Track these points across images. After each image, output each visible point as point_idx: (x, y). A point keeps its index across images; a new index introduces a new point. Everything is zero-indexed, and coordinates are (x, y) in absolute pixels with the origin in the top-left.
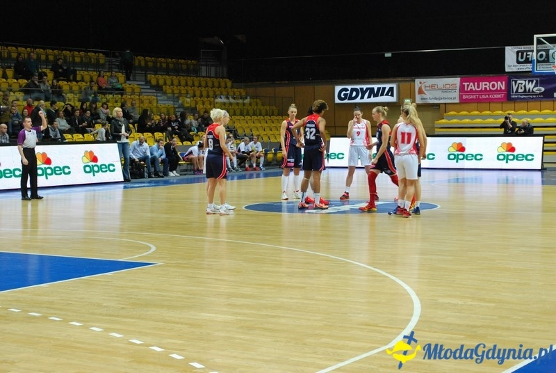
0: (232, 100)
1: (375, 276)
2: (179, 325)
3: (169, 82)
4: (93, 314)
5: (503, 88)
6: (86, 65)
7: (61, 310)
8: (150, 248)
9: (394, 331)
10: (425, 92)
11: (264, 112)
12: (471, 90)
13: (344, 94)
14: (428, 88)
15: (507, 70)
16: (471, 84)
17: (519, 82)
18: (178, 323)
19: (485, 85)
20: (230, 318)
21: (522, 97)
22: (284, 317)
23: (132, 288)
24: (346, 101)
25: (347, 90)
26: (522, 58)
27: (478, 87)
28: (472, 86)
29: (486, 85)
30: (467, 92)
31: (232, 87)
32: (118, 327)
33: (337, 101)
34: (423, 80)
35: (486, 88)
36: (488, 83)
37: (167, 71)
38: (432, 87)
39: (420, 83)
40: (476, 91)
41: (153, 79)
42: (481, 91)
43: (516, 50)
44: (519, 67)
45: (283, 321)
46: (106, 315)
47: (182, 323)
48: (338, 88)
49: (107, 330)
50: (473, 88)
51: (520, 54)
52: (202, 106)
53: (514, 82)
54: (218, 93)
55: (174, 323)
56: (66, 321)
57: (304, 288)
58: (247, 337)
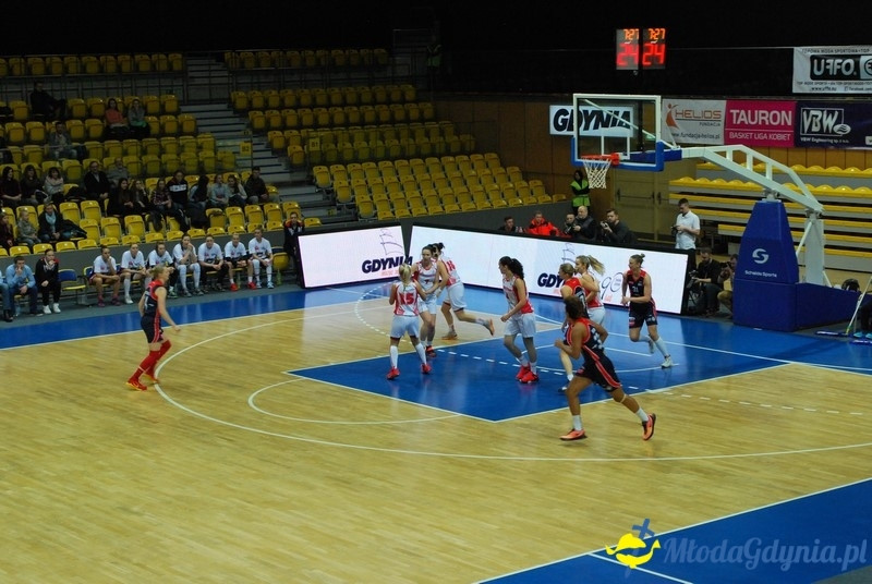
5: (789, 123)
10: (676, 122)
12: (743, 122)
13: (563, 120)
14: (680, 117)
15: (796, 89)
16: (743, 112)
17: (813, 113)
19: (762, 116)
21: (818, 141)
24: (565, 132)
26: (819, 69)
27: (753, 120)
28: (742, 117)
29: (764, 115)
30: (736, 126)
33: (553, 131)
34: (674, 102)
35: (763, 121)
36: (766, 112)
38: (687, 116)
39: (670, 106)
40: (749, 126)
42: (757, 126)
43: (810, 54)
44: (814, 86)
48: (554, 109)
50: (745, 119)
51: (816, 61)
53: (805, 113)
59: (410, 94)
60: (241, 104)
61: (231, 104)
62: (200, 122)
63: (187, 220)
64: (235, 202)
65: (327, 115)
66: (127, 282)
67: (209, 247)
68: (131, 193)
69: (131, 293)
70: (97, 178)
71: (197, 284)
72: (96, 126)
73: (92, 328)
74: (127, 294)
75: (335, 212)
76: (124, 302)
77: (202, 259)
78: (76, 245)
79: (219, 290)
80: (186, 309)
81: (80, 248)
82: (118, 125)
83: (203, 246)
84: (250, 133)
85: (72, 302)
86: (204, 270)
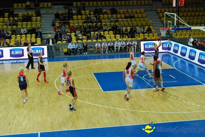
60: (159, 11)
61: (157, 12)
62: (147, 15)
63: (130, 36)
65: (182, 14)
66: (102, 49)
67: (123, 43)
68: (119, 30)
69: (103, 51)
70: (115, 27)
71: (119, 50)
72: (123, 16)
73: (95, 58)
74: (102, 52)
75: (169, 36)
76: (101, 53)
77: (121, 45)
78: (102, 40)
79: (124, 52)
80: (115, 55)
81: (107, 41)
82: (128, 16)
83: (121, 42)
84: (159, 18)
85: (92, 52)
86: (121, 48)
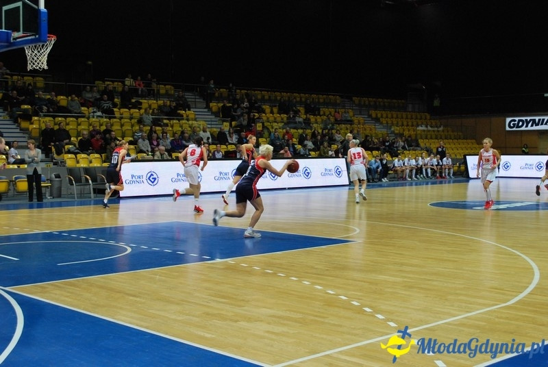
0: (429, 128)
1: (511, 255)
2: (363, 283)
3: (384, 116)
4: (307, 273)
6: (327, 104)
7: (286, 269)
8: (356, 231)
9: (514, 294)
11: (453, 137)
18: (362, 281)
20: (399, 279)
22: (436, 281)
23: (337, 257)
24: (514, 129)
25: (515, 121)
31: (430, 119)
32: (321, 282)
33: (508, 129)
37: (384, 108)
41: (373, 113)
45: (435, 283)
46: (315, 274)
47: (364, 282)
48: (508, 120)
49: (314, 283)
52: (407, 132)
54: (420, 123)
55: (359, 281)
56: (288, 276)
57: (456, 261)
58: (407, 293)
59: (428, 117)
60: (374, 116)
61: (370, 116)
64: (404, 148)
